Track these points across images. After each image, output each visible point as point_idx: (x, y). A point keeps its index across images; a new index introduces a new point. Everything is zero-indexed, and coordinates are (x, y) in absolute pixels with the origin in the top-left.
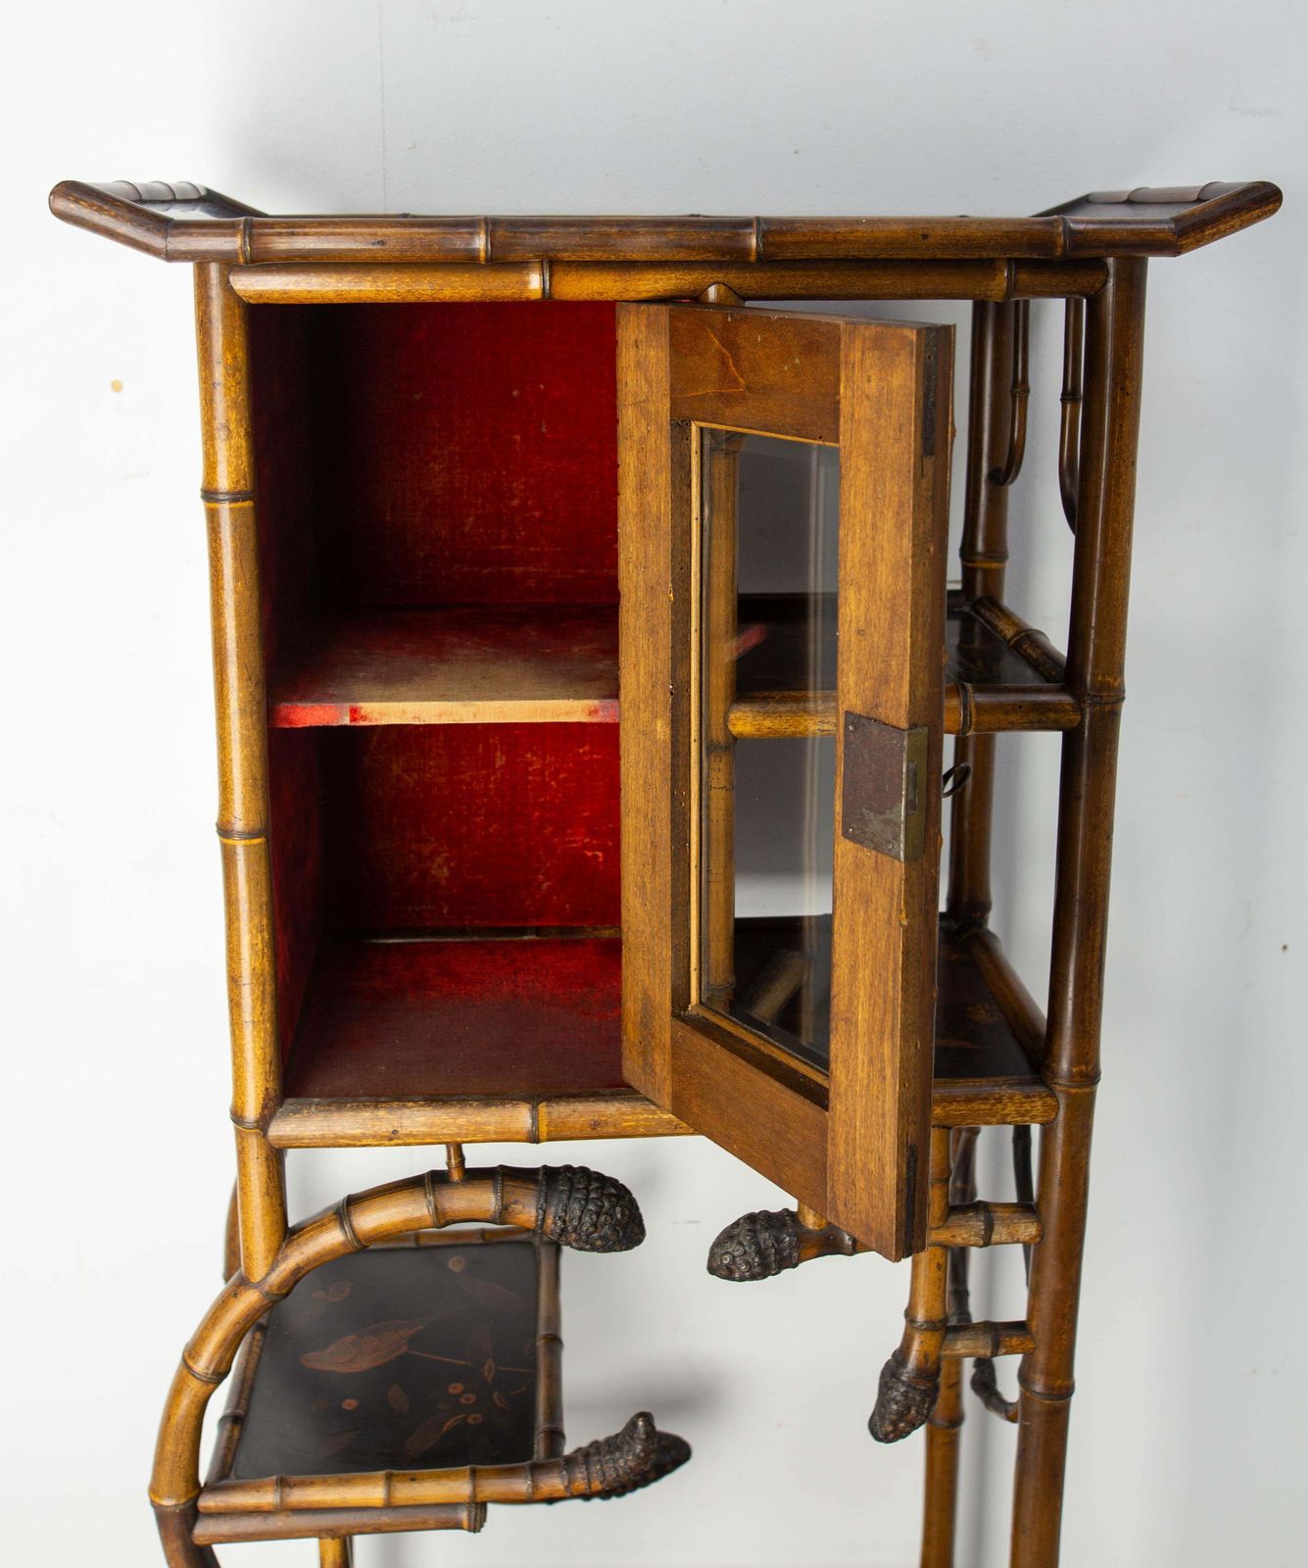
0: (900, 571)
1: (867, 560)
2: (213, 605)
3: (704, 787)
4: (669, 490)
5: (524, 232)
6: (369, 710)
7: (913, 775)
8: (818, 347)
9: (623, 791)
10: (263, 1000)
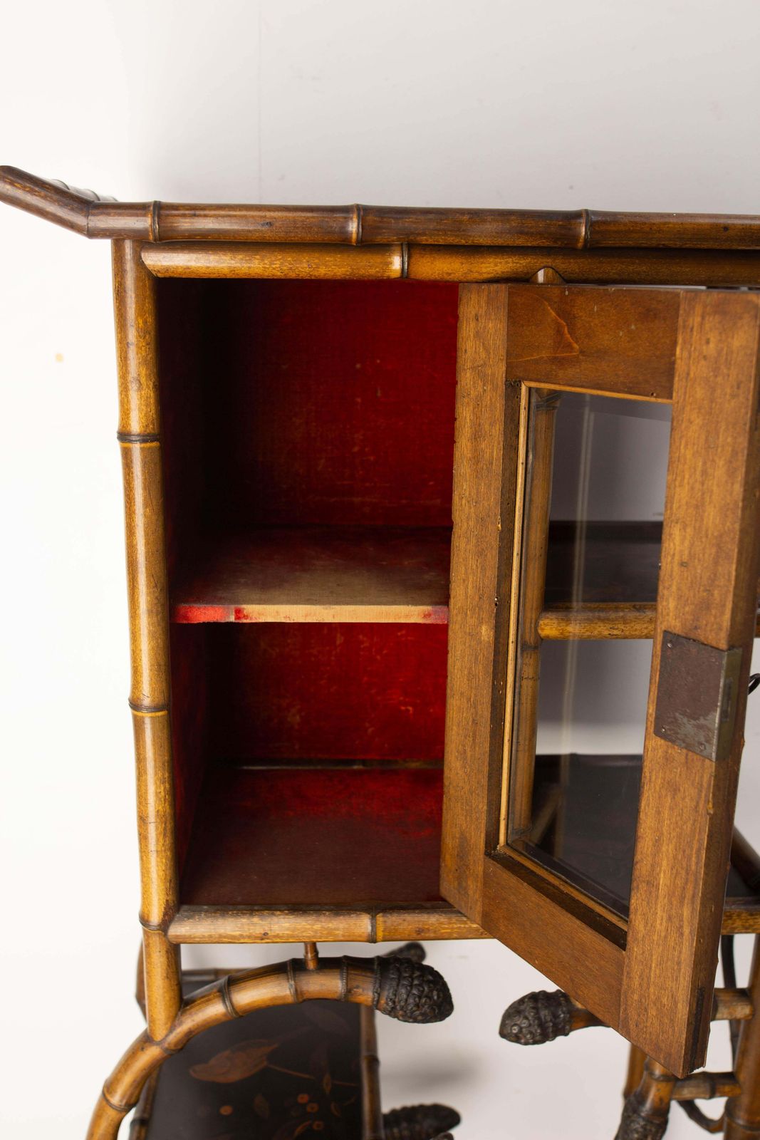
0: (729, 513)
1: (695, 502)
2: (127, 526)
3: (517, 679)
4: (501, 439)
5: (390, 218)
6: (250, 611)
7: (728, 688)
8: (655, 314)
9: (449, 678)
10: (165, 835)
